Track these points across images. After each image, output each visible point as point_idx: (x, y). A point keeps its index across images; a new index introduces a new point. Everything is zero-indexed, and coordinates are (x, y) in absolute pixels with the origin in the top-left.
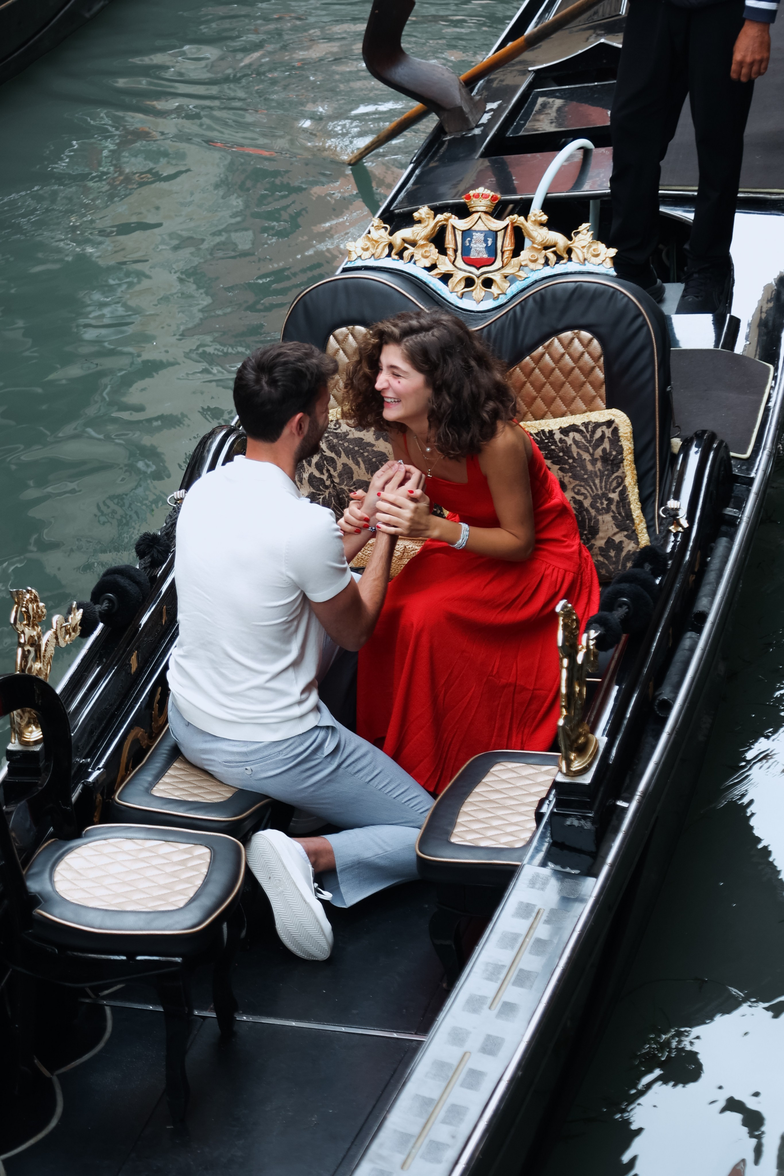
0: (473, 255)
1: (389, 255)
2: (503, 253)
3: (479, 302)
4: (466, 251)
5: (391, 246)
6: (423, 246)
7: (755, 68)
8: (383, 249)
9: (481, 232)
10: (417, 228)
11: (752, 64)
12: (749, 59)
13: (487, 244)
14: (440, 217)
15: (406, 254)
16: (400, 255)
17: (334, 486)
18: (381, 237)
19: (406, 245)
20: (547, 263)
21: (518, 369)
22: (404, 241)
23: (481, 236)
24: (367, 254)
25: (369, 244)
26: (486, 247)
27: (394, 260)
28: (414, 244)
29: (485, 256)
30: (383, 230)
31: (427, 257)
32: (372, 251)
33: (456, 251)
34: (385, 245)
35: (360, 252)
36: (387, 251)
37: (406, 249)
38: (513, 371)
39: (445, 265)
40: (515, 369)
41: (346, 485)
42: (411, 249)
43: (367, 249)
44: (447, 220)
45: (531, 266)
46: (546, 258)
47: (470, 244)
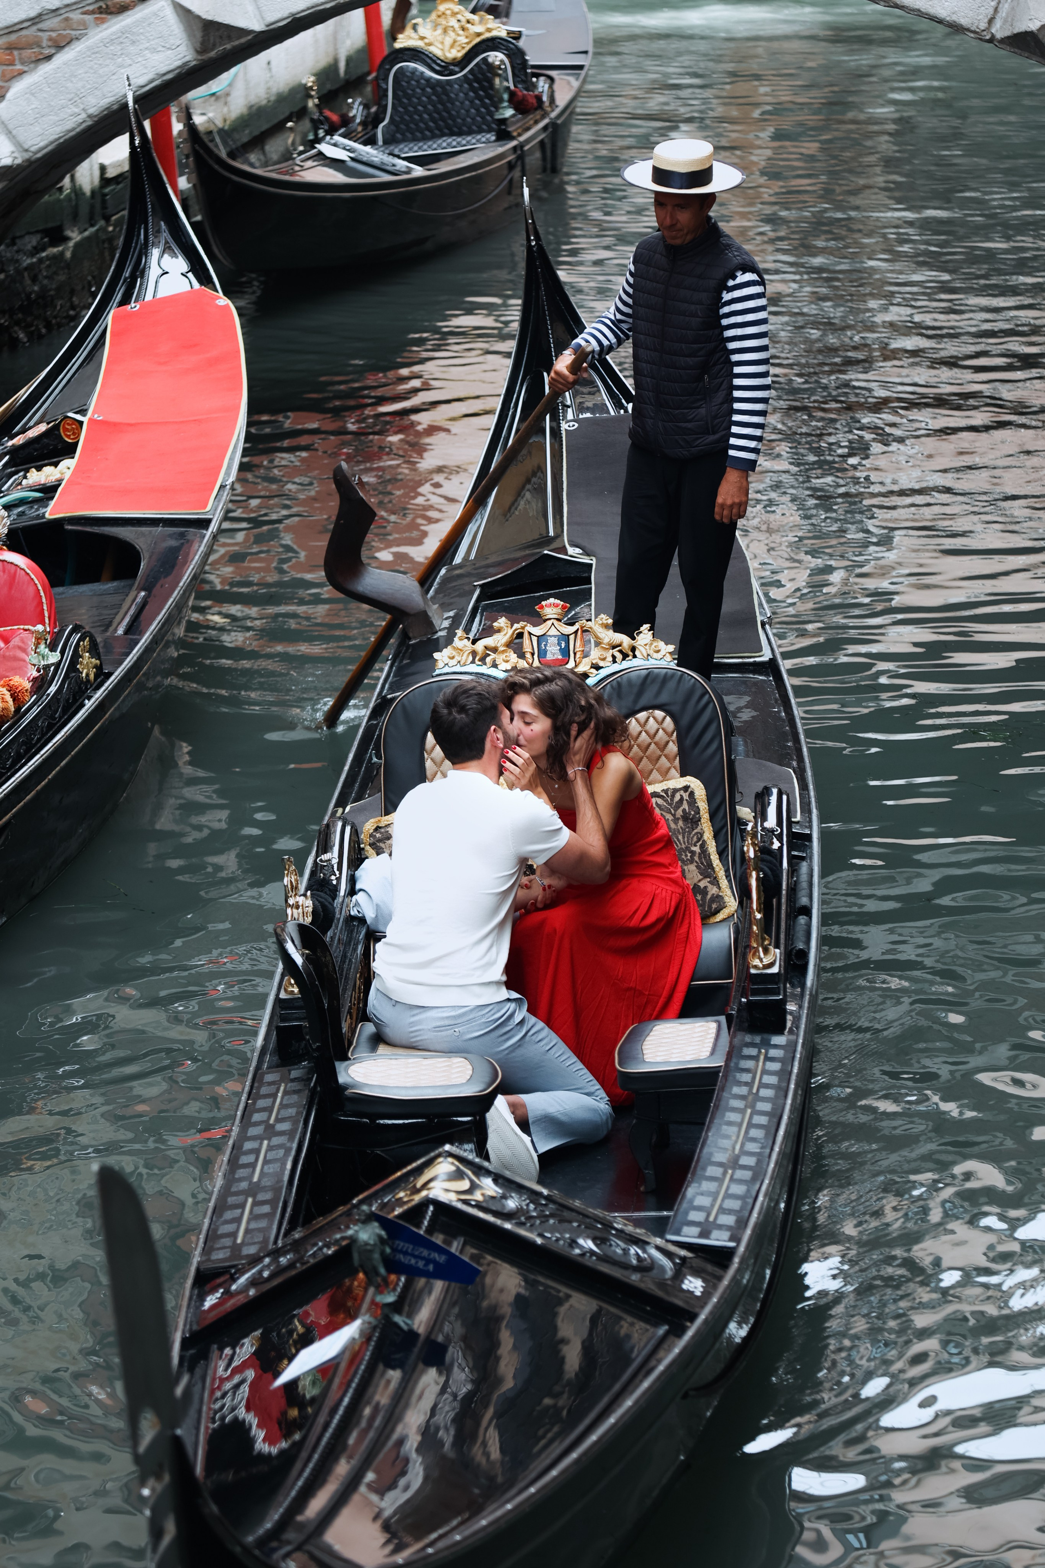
0: (549, 658)
1: (473, 662)
2: (575, 654)
4: (542, 654)
5: (474, 653)
6: (503, 652)
7: (735, 511)
8: (468, 656)
9: (554, 636)
10: (496, 636)
11: (732, 506)
12: (729, 502)
13: (561, 647)
14: (516, 626)
15: (488, 660)
16: (483, 660)
18: (465, 646)
19: (488, 652)
20: (614, 661)
22: (486, 649)
23: (555, 640)
24: (452, 662)
25: (454, 653)
26: (561, 649)
27: (478, 665)
28: (494, 651)
29: (560, 657)
30: (466, 640)
31: (507, 661)
32: (458, 658)
33: (533, 654)
34: (469, 653)
35: (447, 660)
36: (471, 658)
37: (488, 655)
42: (493, 656)
43: (453, 658)
44: (523, 628)
45: (601, 664)
46: (614, 657)
47: (545, 648)
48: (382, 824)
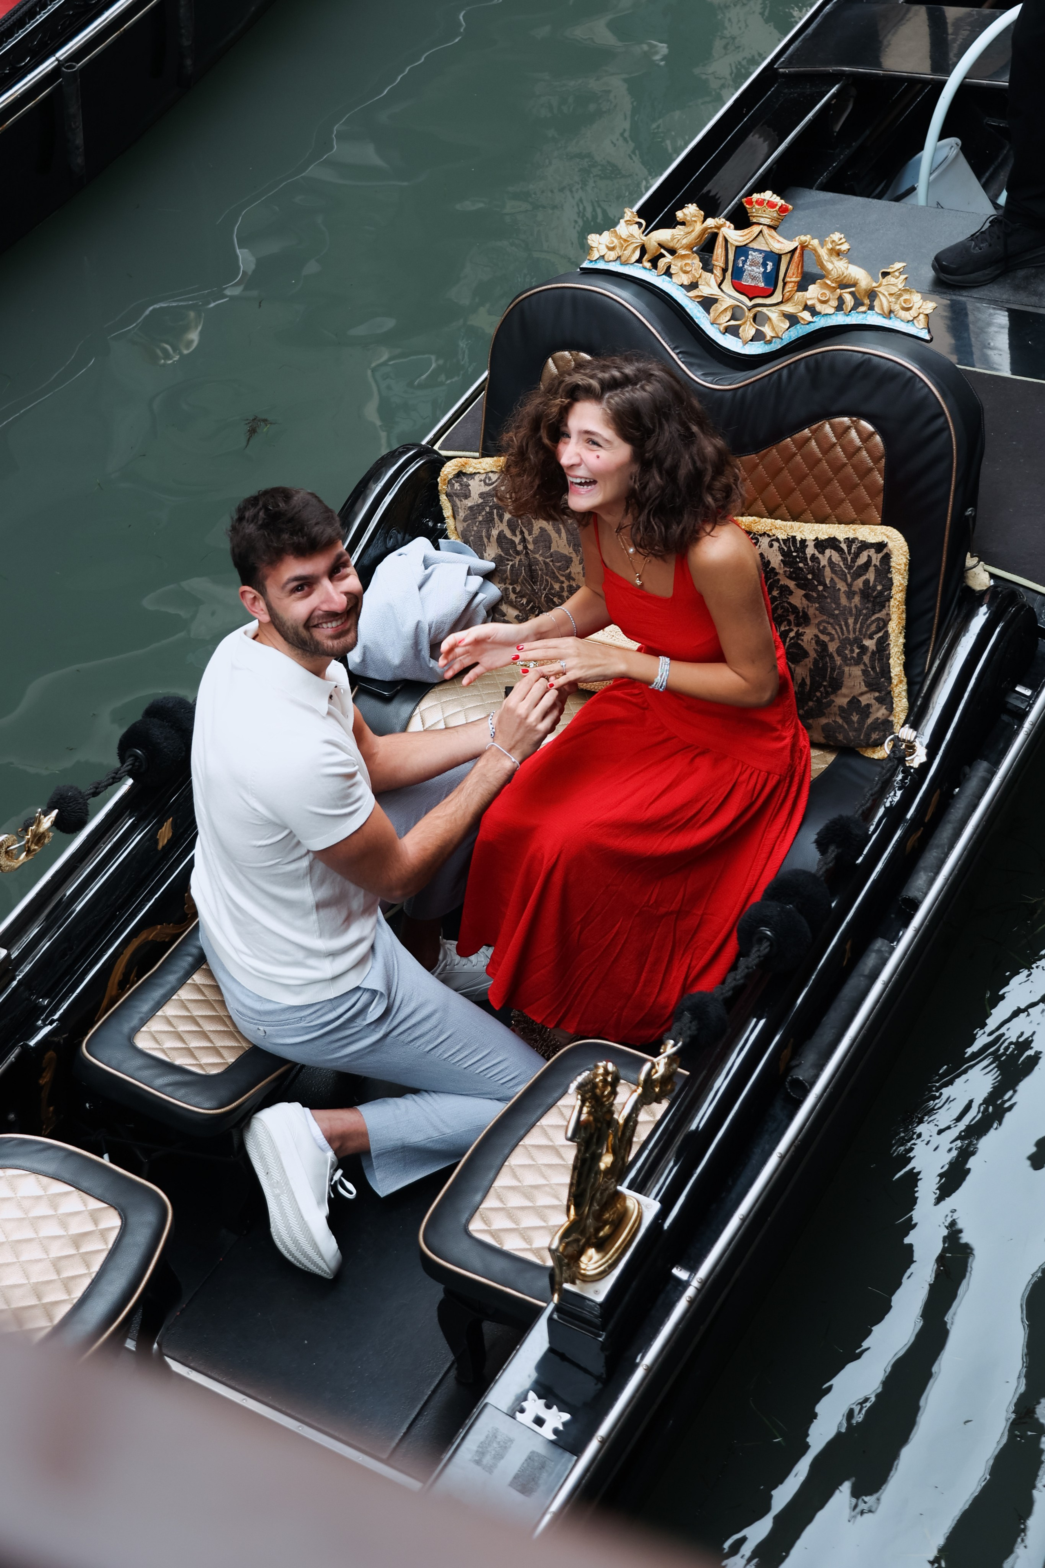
0: (746, 281)
1: (639, 261)
2: (785, 284)
3: (745, 343)
4: (738, 273)
5: (643, 250)
6: (683, 257)
8: (634, 251)
9: (760, 251)
10: (679, 231)
13: (766, 269)
14: (710, 222)
15: (662, 263)
16: (654, 262)
17: (527, 552)
18: (632, 236)
19: (663, 251)
20: (839, 308)
21: (774, 450)
22: (661, 245)
23: (759, 257)
24: (612, 255)
25: (616, 242)
26: (764, 272)
27: (645, 268)
28: (672, 252)
29: (762, 285)
30: (637, 226)
31: (686, 272)
32: (618, 251)
33: (725, 271)
34: (637, 247)
35: (603, 251)
36: (637, 255)
37: (663, 256)
38: (768, 452)
39: (709, 286)
40: (771, 450)
41: (541, 555)
42: (669, 258)
43: (611, 249)
44: (719, 227)
45: (819, 308)
46: (841, 300)
47: (743, 266)
48: (470, 470)
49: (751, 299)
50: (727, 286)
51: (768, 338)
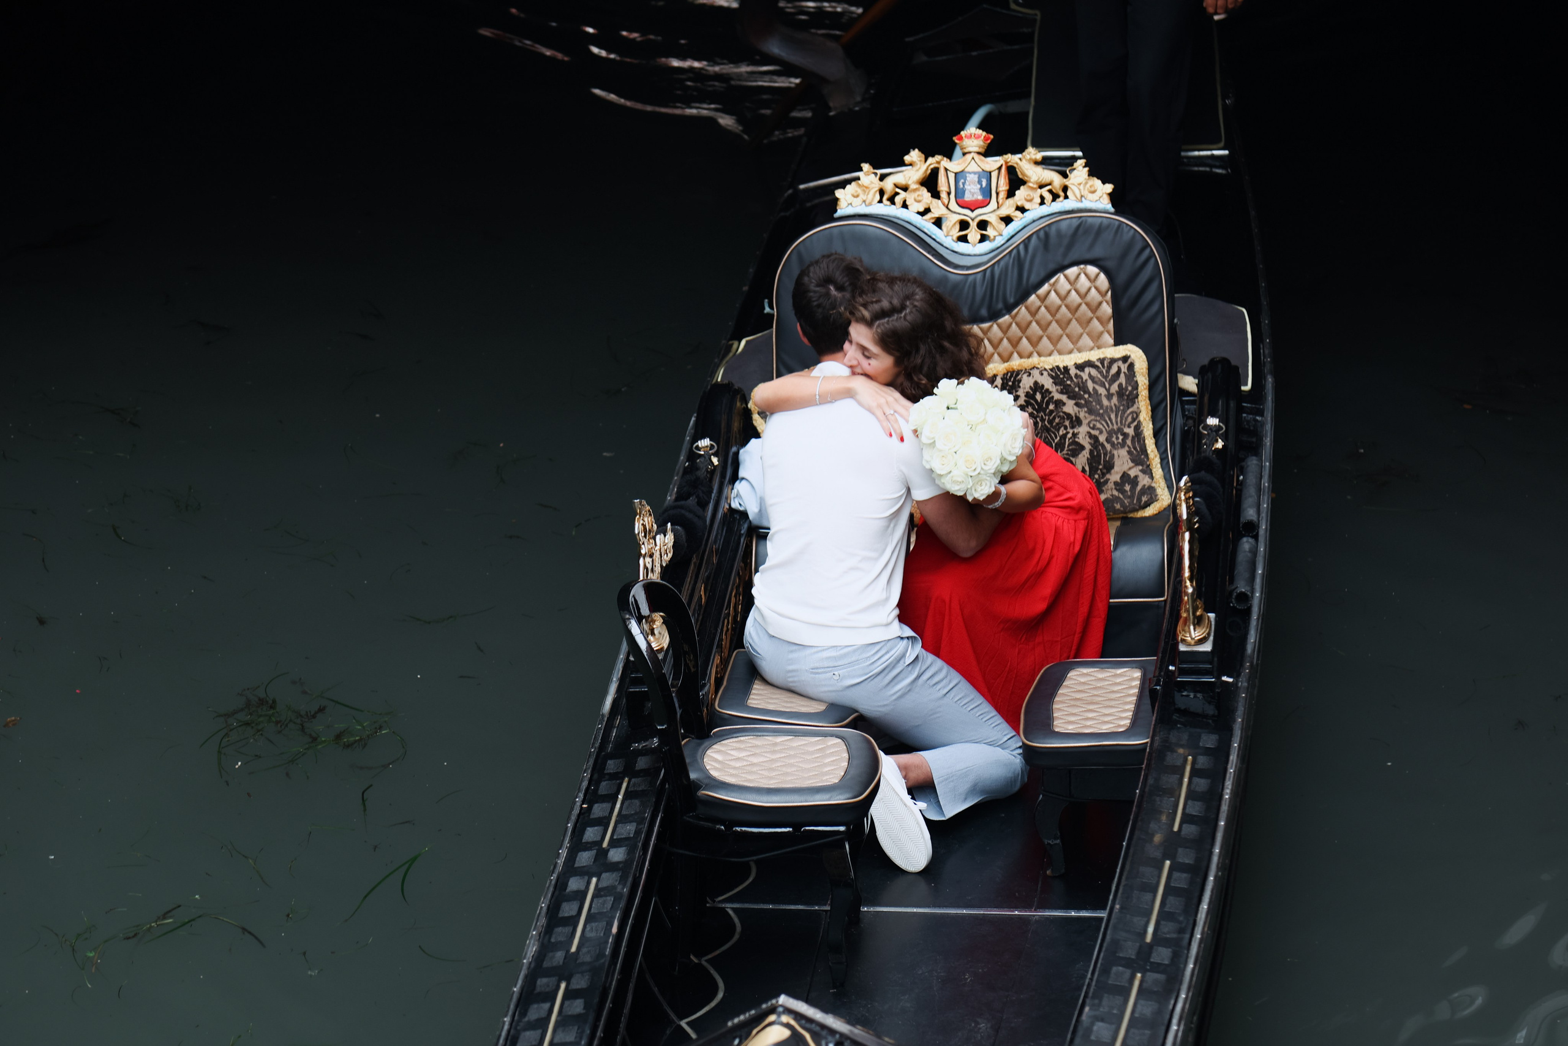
0: (968, 197)
1: (880, 201)
2: (997, 194)
3: (974, 245)
4: (959, 193)
5: (882, 192)
6: (915, 190)
8: (874, 195)
9: (975, 173)
10: (908, 172)
13: (982, 185)
14: (930, 160)
15: (898, 199)
16: (892, 200)
18: (872, 183)
19: (898, 190)
20: (1042, 203)
21: (1023, 308)
22: (896, 186)
23: (975, 178)
24: (858, 201)
25: (859, 191)
26: (981, 188)
27: (887, 205)
28: (905, 189)
29: (980, 197)
30: (873, 175)
31: (919, 201)
32: (862, 197)
33: (949, 194)
34: (876, 191)
35: (850, 199)
36: (878, 197)
37: (897, 194)
38: (1019, 310)
39: (938, 208)
40: (1021, 308)
42: (903, 194)
43: (857, 196)
44: (938, 163)
45: (1027, 206)
46: (1042, 198)
47: (964, 186)
49: (972, 211)
50: (953, 206)
51: (992, 237)
